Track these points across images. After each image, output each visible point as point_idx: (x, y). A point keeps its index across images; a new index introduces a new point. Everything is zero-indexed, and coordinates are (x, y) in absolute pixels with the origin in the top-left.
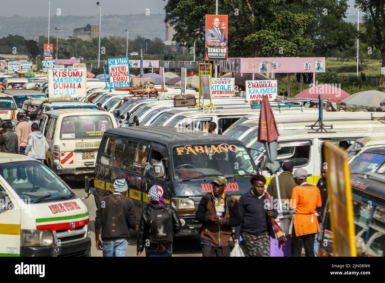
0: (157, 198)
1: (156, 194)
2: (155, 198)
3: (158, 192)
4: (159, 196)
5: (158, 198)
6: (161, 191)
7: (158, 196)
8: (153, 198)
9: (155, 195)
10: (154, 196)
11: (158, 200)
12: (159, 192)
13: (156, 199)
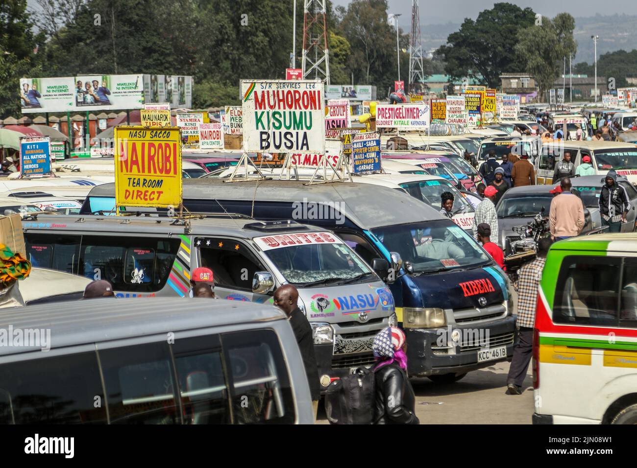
0: (389, 350)
1: (386, 343)
2: (384, 350)
3: (390, 339)
4: (392, 346)
5: (391, 350)
6: (397, 337)
7: (390, 347)
8: (381, 351)
9: (384, 345)
10: (382, 346)
11: (391, 355)
12: (393, 339)
13: (387, 352)
